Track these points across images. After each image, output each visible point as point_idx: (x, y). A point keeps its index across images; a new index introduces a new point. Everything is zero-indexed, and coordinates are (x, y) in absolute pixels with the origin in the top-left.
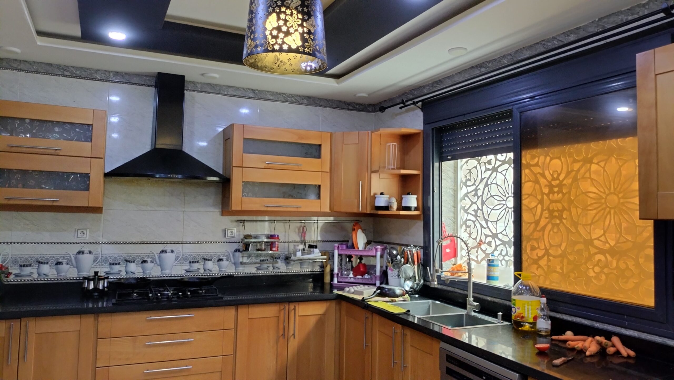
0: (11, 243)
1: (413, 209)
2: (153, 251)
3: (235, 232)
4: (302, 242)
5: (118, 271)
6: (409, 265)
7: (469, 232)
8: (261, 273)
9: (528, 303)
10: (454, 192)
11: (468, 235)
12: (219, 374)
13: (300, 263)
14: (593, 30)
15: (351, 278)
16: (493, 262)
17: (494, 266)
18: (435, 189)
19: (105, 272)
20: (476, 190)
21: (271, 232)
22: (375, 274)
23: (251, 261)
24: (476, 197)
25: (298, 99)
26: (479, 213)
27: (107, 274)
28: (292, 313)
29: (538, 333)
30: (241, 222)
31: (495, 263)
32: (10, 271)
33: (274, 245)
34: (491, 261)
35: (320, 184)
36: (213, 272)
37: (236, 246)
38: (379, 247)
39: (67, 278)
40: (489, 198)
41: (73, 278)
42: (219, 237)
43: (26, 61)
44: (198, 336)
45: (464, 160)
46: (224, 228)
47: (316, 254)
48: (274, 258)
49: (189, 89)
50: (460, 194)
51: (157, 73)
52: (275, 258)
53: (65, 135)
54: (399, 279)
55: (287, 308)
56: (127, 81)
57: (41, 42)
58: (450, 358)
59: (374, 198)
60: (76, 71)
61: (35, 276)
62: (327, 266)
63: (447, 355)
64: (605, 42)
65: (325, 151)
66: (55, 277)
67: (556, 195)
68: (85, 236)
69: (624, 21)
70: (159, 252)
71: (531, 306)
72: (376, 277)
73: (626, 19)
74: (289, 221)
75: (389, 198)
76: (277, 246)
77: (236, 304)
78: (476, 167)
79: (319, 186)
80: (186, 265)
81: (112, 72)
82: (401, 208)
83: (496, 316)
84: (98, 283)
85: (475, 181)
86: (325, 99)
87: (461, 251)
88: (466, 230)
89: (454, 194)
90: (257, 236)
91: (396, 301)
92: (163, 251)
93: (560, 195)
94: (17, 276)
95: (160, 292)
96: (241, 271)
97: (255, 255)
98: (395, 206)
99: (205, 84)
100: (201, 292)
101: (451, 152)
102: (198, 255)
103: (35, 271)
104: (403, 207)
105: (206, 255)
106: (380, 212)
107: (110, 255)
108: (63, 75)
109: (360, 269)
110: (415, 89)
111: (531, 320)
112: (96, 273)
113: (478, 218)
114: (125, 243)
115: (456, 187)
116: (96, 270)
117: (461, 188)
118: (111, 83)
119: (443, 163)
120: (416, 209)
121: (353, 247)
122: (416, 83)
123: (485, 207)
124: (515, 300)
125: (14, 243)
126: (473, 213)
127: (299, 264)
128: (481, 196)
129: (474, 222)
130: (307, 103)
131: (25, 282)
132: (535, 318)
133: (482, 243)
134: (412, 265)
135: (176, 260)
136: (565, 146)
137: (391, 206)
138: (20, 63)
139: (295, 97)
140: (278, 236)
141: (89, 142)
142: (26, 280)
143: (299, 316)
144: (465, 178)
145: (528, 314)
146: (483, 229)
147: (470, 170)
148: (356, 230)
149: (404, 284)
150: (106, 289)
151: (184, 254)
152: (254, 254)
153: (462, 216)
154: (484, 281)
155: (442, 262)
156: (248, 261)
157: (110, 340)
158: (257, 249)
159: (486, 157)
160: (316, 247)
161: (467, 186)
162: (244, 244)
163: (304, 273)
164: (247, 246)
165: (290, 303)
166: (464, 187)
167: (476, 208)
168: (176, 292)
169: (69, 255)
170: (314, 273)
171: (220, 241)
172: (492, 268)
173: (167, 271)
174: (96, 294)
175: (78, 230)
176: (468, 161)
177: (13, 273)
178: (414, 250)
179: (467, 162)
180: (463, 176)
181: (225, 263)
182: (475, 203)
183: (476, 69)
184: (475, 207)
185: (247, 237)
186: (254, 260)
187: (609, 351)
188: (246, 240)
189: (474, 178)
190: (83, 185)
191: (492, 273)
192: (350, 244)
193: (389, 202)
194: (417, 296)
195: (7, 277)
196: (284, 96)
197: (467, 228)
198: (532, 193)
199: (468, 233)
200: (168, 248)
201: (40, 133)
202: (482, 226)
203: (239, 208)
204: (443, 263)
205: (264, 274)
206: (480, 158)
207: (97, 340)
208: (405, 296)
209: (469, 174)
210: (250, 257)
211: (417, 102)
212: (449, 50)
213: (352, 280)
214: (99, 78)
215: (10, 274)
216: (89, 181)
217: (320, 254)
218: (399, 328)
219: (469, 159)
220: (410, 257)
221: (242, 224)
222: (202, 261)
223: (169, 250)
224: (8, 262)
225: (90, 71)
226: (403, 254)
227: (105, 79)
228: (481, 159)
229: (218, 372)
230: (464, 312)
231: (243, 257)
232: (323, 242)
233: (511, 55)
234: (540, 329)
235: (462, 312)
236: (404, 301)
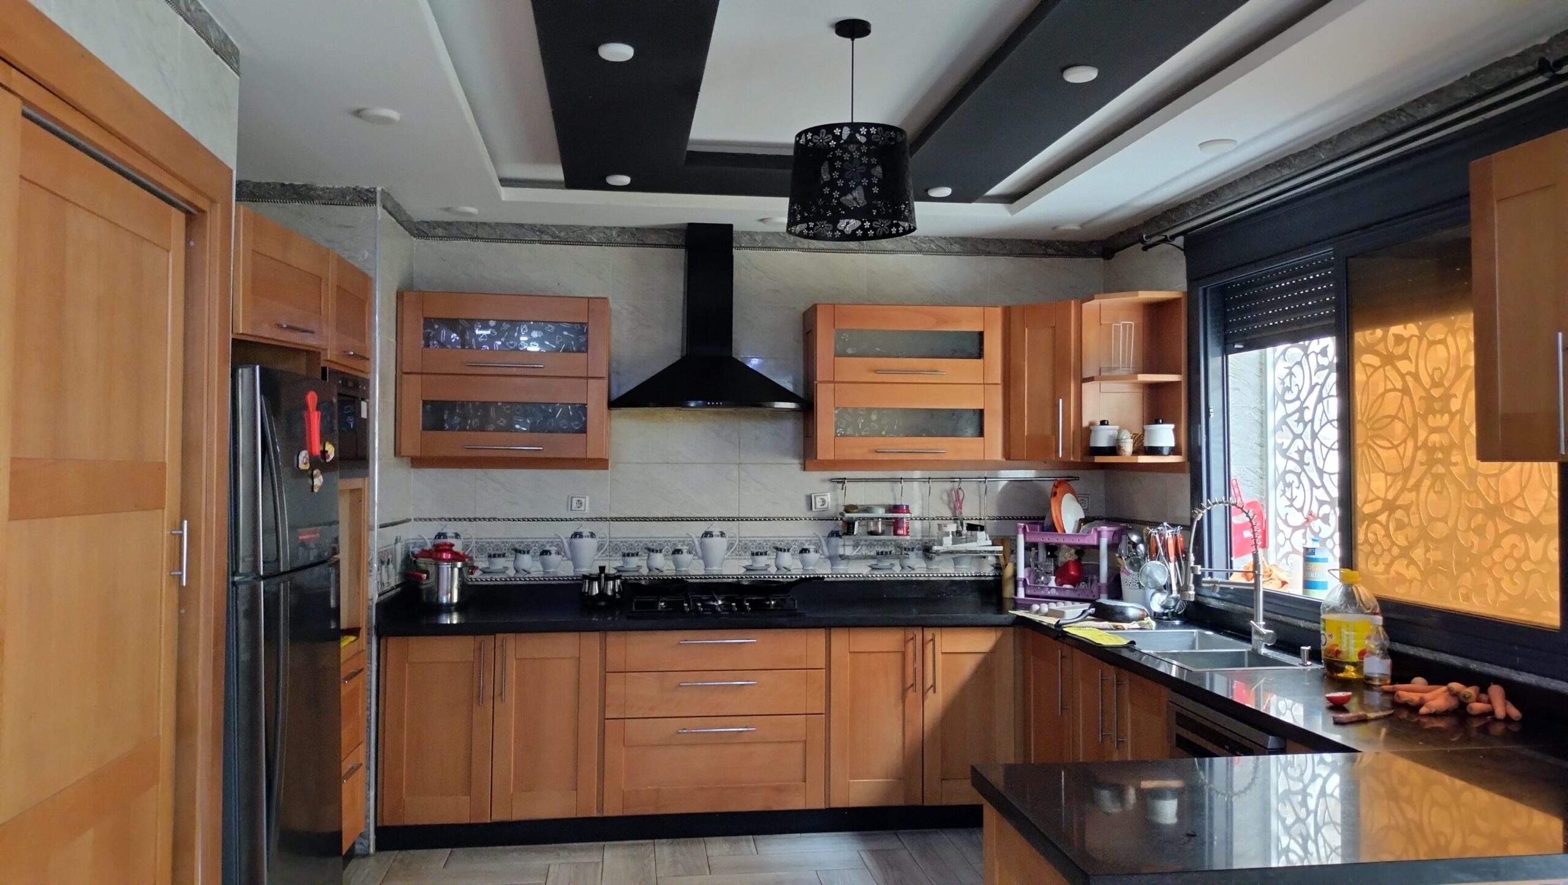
0: (475, 519)
1: (1166, 452)
2: (691, 534)
3: (829, 500)
4: (956, 520)
5: (635, 566)
6: (1158, 563)
7: (1290, 497)
8: (878, 576)
9: (1348, 626)
10: (1260, 414)
11: (1288, 503)
12: (800, 746)
13: (953, 559)
14: (1464, 94)
15: (1050, 588)
16: (1314, 554)
17: (1316, 560)
18: (1211, 410)
19: (615, 568)
20: (1301, 410)
21: (895, 499)
22: (1098, 581)
23: (859, 554)
24: (1301, 425)
25: (943, 244)
26: (1308, 456)
27: (619, 571)
28: (929, 648)
29: (1367, 682)
30: (838, 482)
31: (1317, 555)
32: (476, 564)
33: (900, 524)
34: (1310, 551)
35: (982, 408)
36: (793, 572)
37: (831, 526)
38: (1106, 530)
39: (558, 577)
40: (1324, 425)
41: (567, 577)
42: (801, 510)
43: (485, 224)
44: (765, 676)
45: (1280, 348)
46: (809, 493)
47: (982, 541)
48: (903, 551)
49: (743, 245)
50: (1272, 421)
51: (686, 226)
52: (905, 549)
53: (548, 343)
54: (1141, 591)
55: (919, 637)
56: (640, 242)
57: (507, 194)
58: (1182, 720)
59: (1088, 432)
60: (559, 233)
61: (511, 573)
62: (1006, 565)
63: (1177, 713)
64: (1482, 120)
65: (993, 345)
66: (541, 574)
67: (1438, 416)
68: (582, 508)
69: (1513, 76)
70: (701, 535)
71: (1354, 631)
72: (1099, 587)
73: (1516, 74)
74: (929, 478)
75: (1119, 431)
76: (905, 525)
77: (828, 626)
78: (1299, 363)
79: (981, 412)
80: (745, 559)
81: (615, 228)
82: (1141, 449)
83: (1296, 653)
84: (606, 584)
85: (1300, 391)
86: (997, 240)
87: (1276, 535)
88: (1284, 491)
89: (1260, 420)
90: (868, 508)
91: (1124, 629)
92: (708, 534)
93: (1446, 417)
94: (484, 572)
95: (701, 601)
96: (841, 572)
97: (868, 543)
98: (1128, 447)
99: (768, 233)
100: (768, 603)
101: (1245, 334)
102: (765, 541)
103: (510, 565)
104: (1145, 447)
105: (779, 541)
106: (1099, 459)
107: (623, 540)
108: (541, 241)
109: (1068, 571)
110: (1173, 209)
111: (1355, 658)
112: (602, 569)
113: (1305, 466)
114: (645, 519)
115: (1264, 405)
116: (602, 564)
117: (1275, 407)
118: (614, 248)
119: (1230, 356)
120: (1174, 451)
121: (1052, 528)
122: (1172, 198)
123: (1317, 443)
124: (1324, 620)
125: (480, 519)
126: (1296, 457)
127: (952, 561)
128: (1310, 421)
129: (1298, 475)
130: (959, 250)
131: (496, 583)
132: (1362, 654)
133: (1311, 518)
134: (1164, 563)
135: (728, 549)
136: (1453, 318)
137: (1120, 447)
138: (477, 227)
139: (936, 241)
140: (907, 507)
141: (584, 352)
142: (498, 579)
143: (942, 653)
144: (1282, 386)
145: (1348, 645)
146: (1314, 488)
147: (1290, 368)
148: (1058, 495)
149: (1151, 600)
150: (618, 596)
151: (743, 539)
152: (866, 541)
153: (1277, 463)
154: (1296, 590)
155: (1231, 556)
156: (855, 553)
157: (625, 676)
158: (869, 530)
159: (1319, 342)
160: (982, 528)
161: (1285, 402)
162: (844, 522)
163: (962, 578)
164: (849, 527)
165: (925, 629)
166: (1280, 404)
167: (1301, 448)
168: (728, 603)
169: (559, 540)
170: (983, 578)
171: (802, 516)
172: (1313, 565)
173: (715, 568)
174: (603, 604)
175: (572, 498)
176: (1285, 350)
177: (480, 568)
178: (1169, 534)
179: (1284, 352)
180: (1278, 381)
181: (812, 556)
182: (1299, 436)
183: (1275, 171)
184: (1299, 444)
185: (849, 509)
186: (864, 551)
187: (1471, 709)
188: (847, 515)
189: (1297, 385)
190: (577, 423)
191: (1312, 575)
192: (1047, 522)
193: (1118, 440)
194: (1177, 622)
195: (472, 573)
196: (914, 241)
197: (1287, 489)
198: (1397, 414)
199: (1288, 498)
200: (716, 528)
201: (511, 342)
202: (1313, 484)
203: (830, 456)
204: (1233, 559)
205: (885, 579)
206: (1307, 343)
207: (605, 676)
208: (1143, 619)
209: (1289, 377)
210: (857, 547)
211: (1173, 237)
212: (1202, 144)
213: (1053, 592)
214: (595, 240)
215: (474, 568)
216: (586, 416)
217: (990, 543)
218: (1111, 672)
219: (1289, 345)
220: (1160, 545)
221: (840, 485)
222: (773, 552)
223: (716, 532)
224: (471, 550)
225: (581, 230)
226: (1147, 541)
227: (604, 241)
228: (1309, 344)
229: (800, 741)
230: (1246, 648)
231: (844, 545)
232: (1000, 519)
233: (1331, 142)
234: (1370, 675)
235: (1244, 648)
236: (1141, 629)
